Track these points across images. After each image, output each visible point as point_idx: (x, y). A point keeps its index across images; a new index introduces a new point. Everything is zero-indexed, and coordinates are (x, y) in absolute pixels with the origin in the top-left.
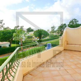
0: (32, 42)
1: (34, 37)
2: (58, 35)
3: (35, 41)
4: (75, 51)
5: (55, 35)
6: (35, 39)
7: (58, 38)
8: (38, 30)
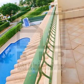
0: (3, 23)
1: (2, 17)
2: (29, 6)
3: (5, 21)
4: (74, 18)
5: (25, 7)
6: (5, 18)
7: (30, 10)
8: (5, 5)
